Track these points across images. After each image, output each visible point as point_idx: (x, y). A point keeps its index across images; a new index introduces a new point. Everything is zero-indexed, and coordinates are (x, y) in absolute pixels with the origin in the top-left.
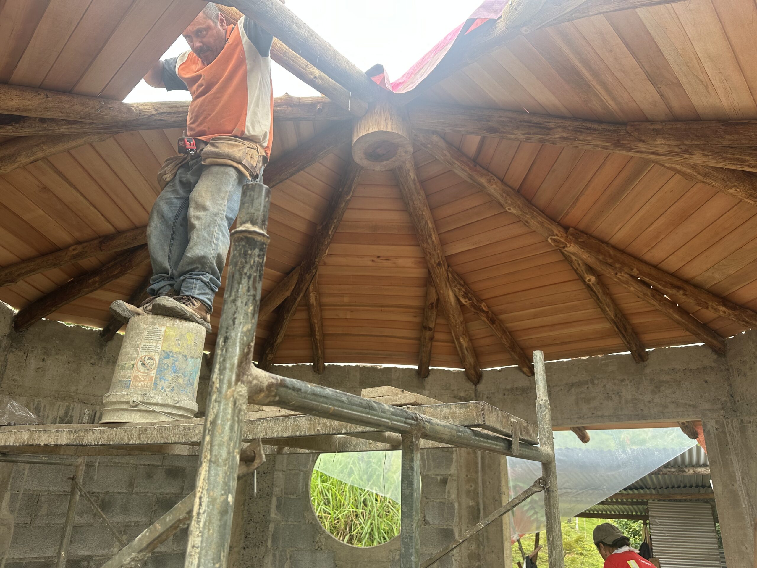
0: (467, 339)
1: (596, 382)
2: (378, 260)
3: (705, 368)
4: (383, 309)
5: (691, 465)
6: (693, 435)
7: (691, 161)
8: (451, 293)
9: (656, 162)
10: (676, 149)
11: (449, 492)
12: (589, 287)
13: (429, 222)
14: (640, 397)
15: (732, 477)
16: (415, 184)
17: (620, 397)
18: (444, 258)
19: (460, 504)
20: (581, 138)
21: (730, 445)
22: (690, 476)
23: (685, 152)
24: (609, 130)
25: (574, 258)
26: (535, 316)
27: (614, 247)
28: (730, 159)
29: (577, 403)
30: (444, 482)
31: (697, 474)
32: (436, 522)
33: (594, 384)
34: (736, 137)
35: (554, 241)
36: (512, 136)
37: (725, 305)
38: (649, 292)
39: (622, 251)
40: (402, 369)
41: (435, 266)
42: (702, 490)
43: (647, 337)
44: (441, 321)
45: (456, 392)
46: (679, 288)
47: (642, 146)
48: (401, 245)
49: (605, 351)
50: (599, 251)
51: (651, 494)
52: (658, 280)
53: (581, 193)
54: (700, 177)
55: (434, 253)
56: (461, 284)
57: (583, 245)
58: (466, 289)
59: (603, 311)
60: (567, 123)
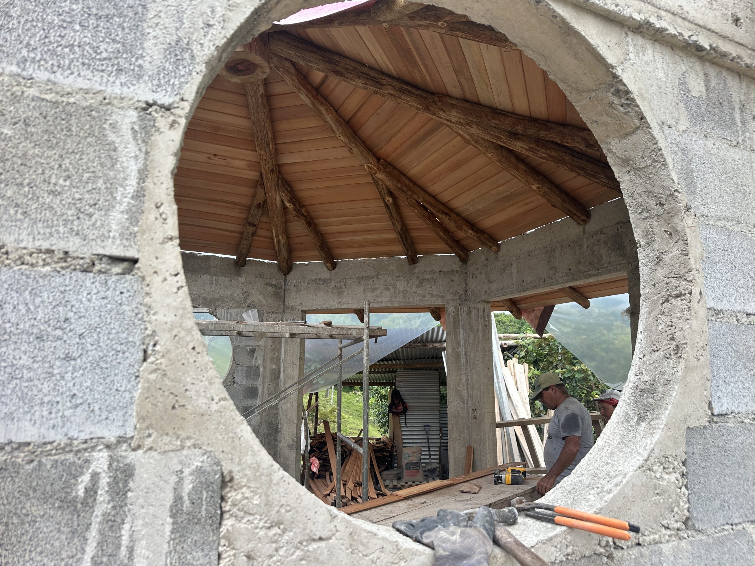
0: (285, 237)
1: (380, 277)
2: (215, 158)
3: (453, 271)
4: (211, 202)
5: (432, 341)
6: (437, 317)
7: (470, 131)
8: (278, 197)
9: (447, 126)
10: (463, 121)
11: (256, 359)
12: (387, 206)
13: (269, 133)
14: (409, 289)
15: (458, 344)
16: (262, 98)
17: (395, 288)
18: (277, 166)
19: (265, 368)
20: (403, 97)
21: (460, 323)
22: (430, 349)
23: (468, 124)
24: (423, 97)
25: (380, 183)
26: (343, 223)
27: (409, 179)
28: (493, 135)
29: (364, 292)
30: (253, 351)
31: (435, 348)
32: (244, 383)
33: (378, 278)
34: (498, 122)
35: (369, 167)
36: (354, 83)
37: (472, 229)
38: (426, 215)
39: (414, 183)
40: (221, 257)
41: (269, 171)
42: (435, 360)
43: (420, 247)
44: (264, 219)
45: (268, 280)
46: (446, 214)
47: (442, 114)
48: (239, 148)
49: (389, 254)
50: (399, 181)
51: (400, 364)
52: (434, 207)
53: (394, 136)
54: (473, 143)
55: (270, 161)
56: (288, 191)
57: (389, 174)
58: (291, 195)
59: (394, 224)
60: (395, 83)
